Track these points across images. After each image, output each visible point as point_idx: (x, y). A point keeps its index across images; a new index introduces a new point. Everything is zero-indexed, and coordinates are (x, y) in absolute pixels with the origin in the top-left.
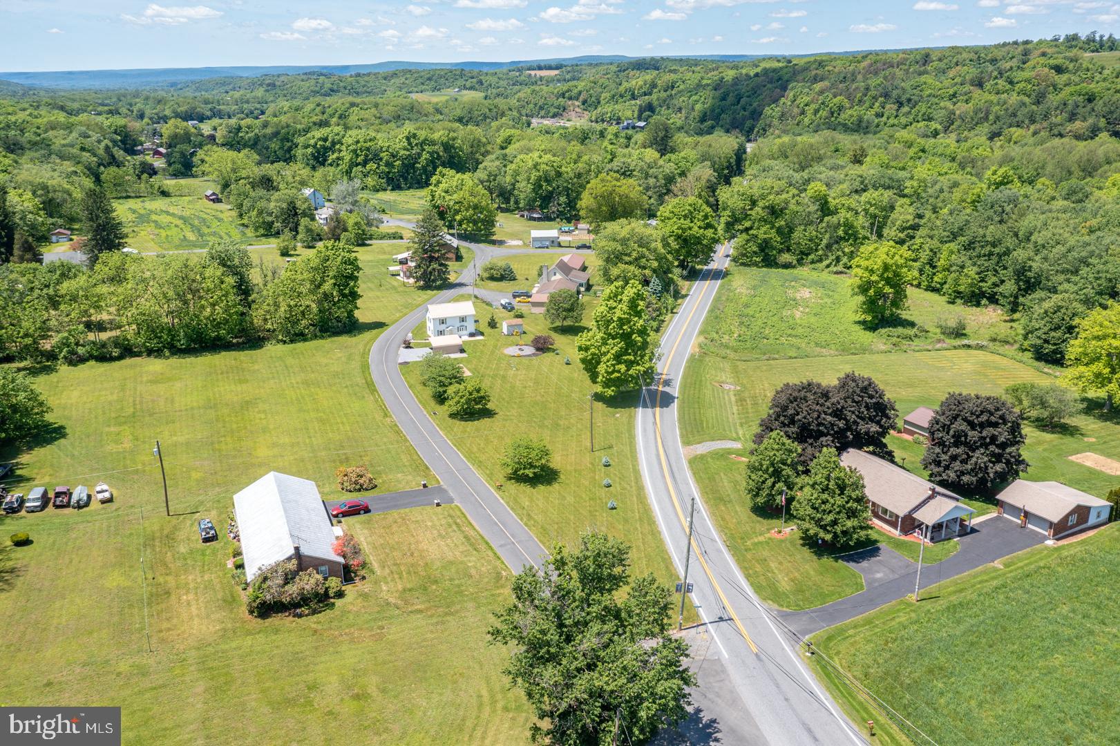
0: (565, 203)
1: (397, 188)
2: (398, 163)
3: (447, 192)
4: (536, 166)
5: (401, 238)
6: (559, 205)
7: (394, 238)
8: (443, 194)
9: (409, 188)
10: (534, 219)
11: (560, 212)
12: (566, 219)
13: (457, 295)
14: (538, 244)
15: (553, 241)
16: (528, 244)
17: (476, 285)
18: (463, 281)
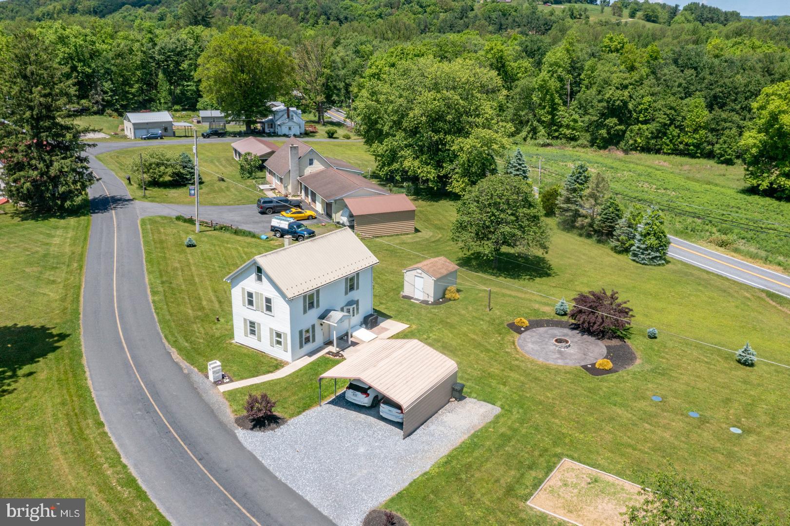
0: (111, 90)
13: (139, 222)
14: (144, 133)
15: (166, 129)
16: (118, 136)
17: (145, 197)
18: (108, 194)
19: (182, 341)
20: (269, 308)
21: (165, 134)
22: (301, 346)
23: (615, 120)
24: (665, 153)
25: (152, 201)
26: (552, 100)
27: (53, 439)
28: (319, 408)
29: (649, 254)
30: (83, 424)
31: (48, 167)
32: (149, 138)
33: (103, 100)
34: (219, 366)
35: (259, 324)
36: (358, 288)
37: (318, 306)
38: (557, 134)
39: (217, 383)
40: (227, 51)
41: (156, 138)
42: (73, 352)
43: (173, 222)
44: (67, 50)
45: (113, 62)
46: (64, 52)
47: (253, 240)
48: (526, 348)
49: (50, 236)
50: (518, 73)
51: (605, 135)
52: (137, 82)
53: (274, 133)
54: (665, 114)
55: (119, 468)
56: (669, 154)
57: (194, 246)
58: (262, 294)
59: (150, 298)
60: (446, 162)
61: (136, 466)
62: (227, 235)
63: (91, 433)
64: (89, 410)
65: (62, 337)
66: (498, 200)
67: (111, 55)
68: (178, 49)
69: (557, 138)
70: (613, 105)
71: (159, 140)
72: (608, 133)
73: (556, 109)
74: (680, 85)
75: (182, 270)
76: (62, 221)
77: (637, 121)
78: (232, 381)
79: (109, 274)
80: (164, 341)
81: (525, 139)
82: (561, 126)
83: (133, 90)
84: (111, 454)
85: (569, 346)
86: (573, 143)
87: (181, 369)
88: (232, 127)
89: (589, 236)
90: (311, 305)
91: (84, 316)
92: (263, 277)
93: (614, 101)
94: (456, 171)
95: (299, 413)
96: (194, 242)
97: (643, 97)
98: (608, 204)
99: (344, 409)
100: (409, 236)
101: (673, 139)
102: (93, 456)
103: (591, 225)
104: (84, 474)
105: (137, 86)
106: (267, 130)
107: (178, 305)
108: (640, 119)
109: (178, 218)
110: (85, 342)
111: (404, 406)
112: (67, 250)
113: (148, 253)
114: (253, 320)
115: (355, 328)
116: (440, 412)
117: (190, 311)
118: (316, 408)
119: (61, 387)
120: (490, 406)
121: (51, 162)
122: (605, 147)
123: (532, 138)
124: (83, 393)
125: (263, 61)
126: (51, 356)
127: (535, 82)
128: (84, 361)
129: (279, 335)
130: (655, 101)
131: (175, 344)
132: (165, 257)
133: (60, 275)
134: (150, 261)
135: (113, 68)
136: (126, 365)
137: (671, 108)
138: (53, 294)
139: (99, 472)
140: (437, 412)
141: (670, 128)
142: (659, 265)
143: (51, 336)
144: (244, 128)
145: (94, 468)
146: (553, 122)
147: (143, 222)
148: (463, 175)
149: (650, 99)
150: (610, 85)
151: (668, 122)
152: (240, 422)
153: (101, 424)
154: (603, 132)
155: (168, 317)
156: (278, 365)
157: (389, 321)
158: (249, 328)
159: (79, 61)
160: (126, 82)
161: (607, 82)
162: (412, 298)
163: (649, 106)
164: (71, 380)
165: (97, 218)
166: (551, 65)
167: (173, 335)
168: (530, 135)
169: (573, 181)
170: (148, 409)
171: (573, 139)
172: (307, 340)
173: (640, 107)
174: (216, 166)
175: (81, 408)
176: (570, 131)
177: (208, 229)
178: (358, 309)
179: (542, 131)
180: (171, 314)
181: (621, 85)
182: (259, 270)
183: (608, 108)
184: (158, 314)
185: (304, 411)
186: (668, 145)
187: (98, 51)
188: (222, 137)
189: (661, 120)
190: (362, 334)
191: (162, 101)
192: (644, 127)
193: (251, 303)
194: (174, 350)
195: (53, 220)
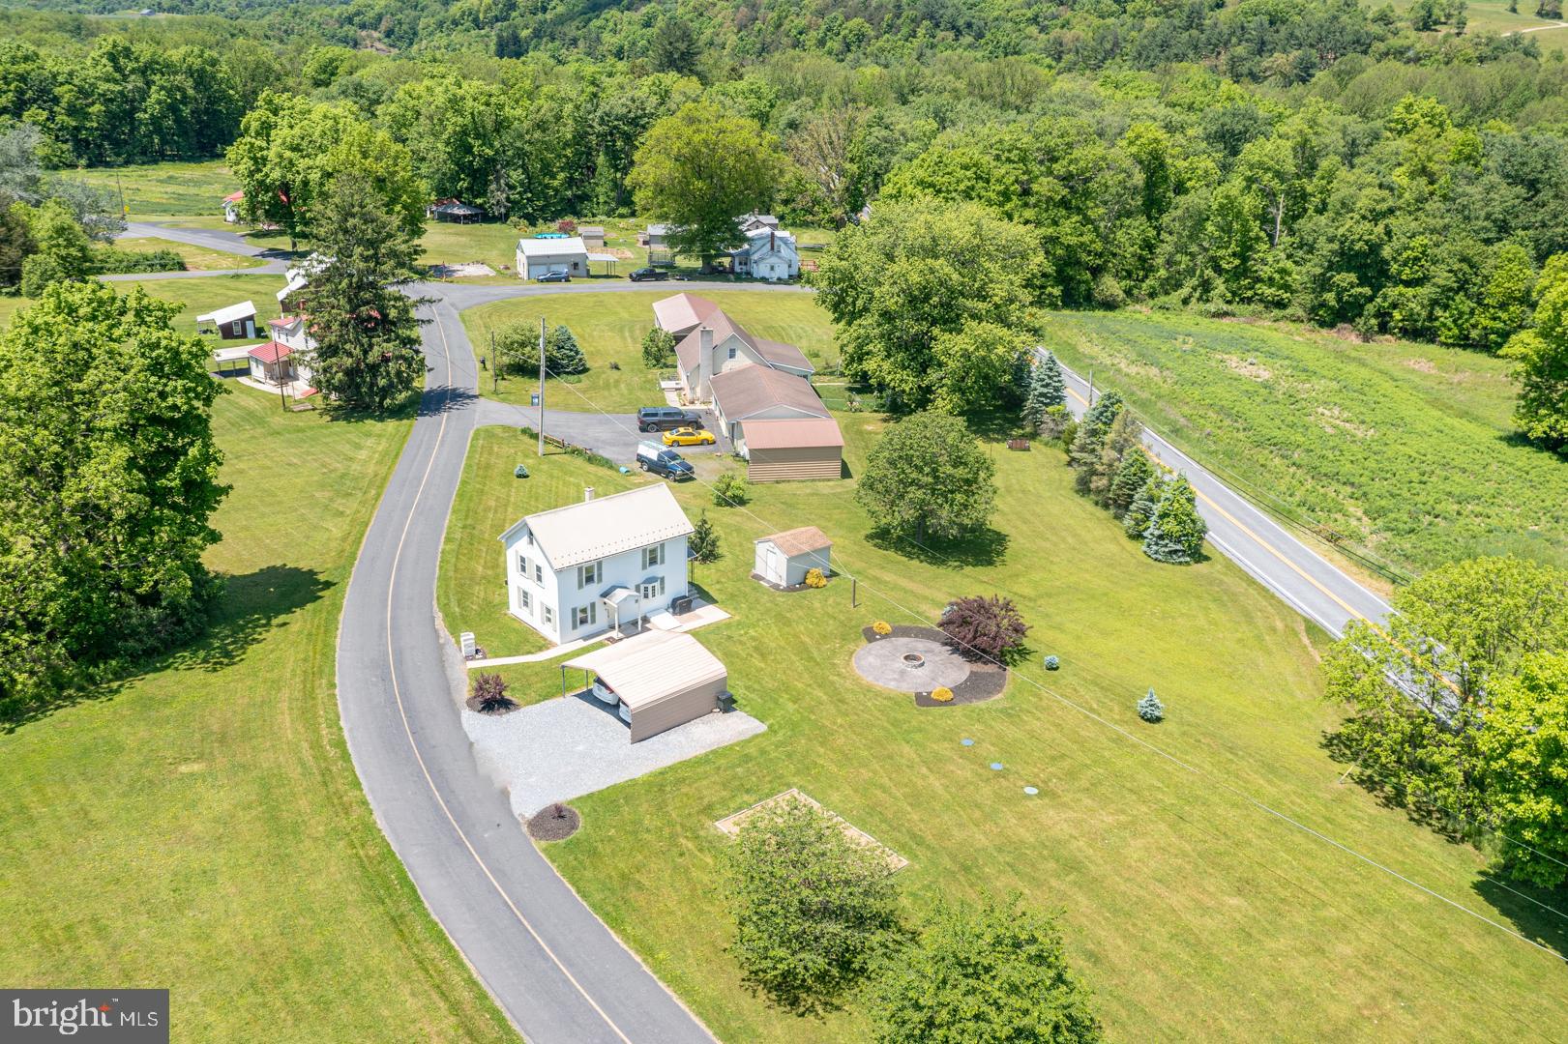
0: (522, 184)
1: (96, 162)
2: (96, 108)
3: (295, 149)
4: (455, 103)
5: (182, 267)
6: (512, 187)
7: (163, 267)
8: (288, 154)
9: (127, 163)
10: (456, 219)
11: (514, 202)
12: (526, 217)
13: (472, 433)
14: (541, 271)
15: (576, 265)
16: (507, 273)
17: (495, 392)
18: (450, 385)
19: (454, 604)
20: (539, 578)
21: (573, 272)
23: (1352, 277)
24: (1443, 344)
25: (504, 400)
26: (1246, 230)
27: (286, 693)
28: (561, 699)
29: (1166, 546)
30: (317, 683)
31: (365, 353)
32: (548, 280)
33: (508, 199)
34: (472, 639)
35: (531, 596)
36: (662, 562)
37: (600, 580)
38: (1250, 293)
39: (468, 658)
40: (676, 146)
41: (559, 280)
42: (333, 604)
43: (515, 436)
44: (460, 120)
45: (527, 137)
46: (455, 124)
47: (610, 472)
48: (863, 662)
49: (358, 447)
50: (1190, 179)
51: (1333, 303)
52: (562, 169)
53: (748, 273)
54: (1450, 271)
55: (335, 730)
56: (1448, 346)
57: (527, 477)
58: (533, 561)
59: (441, 546)
61: (351, 730)
62: (579, 462)
63: (321, 694)
64: (327, 670)
65: (328, 585)
67: (526, 125)
68: (632, 115)
69: (1249, 300)
70: (1350, 249)
71: (563, 284)
72: (1339, 300)
73: (1251, 248)
75: (496, 512)
76: (379, 425)
77: (1398, 281)
78: (485, 658)
79: (406, 508)
80: (435, 602)
81: (1185, 302)
82: (1259, 280)
83: (556, 183)
84: (332, 716)
85: (922, 664)
86: (1276, 312)
87: (438, 637)
88: (682, 262)
89: (1105, 506)
90: (590, 579)
91: (361, 562)
92: (534, 542)
93: (1353, 241)
95: (537, 702)
96: (527, 471)
97: (1413, 236)
99: (585, 704)
100: (831, 483)
101: (1460, 318)
102: (315, 716)
103: (1107, 490)
104: (302, 730)
105: (562, 176)
106: (738, 269)
107: (470, 559)
108: (1404, 277)
109: (524, 431)
110: (350, 596)
111: (632, 707)
112: (371, 469)
113: (464, 483)
114: (526, 589)
115: (656, 611)
116: (693, 722)
117: (480, 569)
118: (557, 699)
119: (309, 641)
120: (757, 722)
121: (371, 346)
122: (1332, 325)
123: (1199, 299)
124: (327, 653)
125: (731, 161)
126: (309, 606)
127: (1215, 198)
128: (341, 617)
129: (548, 611)
130: (1437, 245)
131: (445, 608)
132: (482, 491)
133: (350, 506)
134: (461, 495)
135: (527, 148)
136: (383, 626)
137: (1464, 259)
138: (336, 529)
139: (317, 731)
140: (689, 721)
141: (1457, 298)
142: (1180, 563)
143: (318, 582)
144: (698, 264)
145: (312, 726)
146: (1241, 272)
147: (477, 433)
148: (954, 390)
149: (1426, 241)
150: (1352, 211)
151: (1455, 285)
152: (470, 704)
153: (333, 686)
154: (1330, 297)
155: (451, 574)
156: (544, 645)
157: (711, 607)
158: (522, 598)
159: (478, 136)
160: (547, 170)
161: (1346, 206)
162: (763, 579)
163: (1423, 253)
164: (321, 637)
165: (422, 424)
166: (1251, 167)
167: (447, 596)
168: (1197, 295)
170: (385, 678)
171: (1280, 305)
172: (583, 621)
173: (1405, 255)
174: (624, 338)
175: (320, 667)
176: (1272, 290)
177: (559, 450)
178: (663, 588)
179: (1220, 286)
180: (456, 570)
181: (1371, 211)
183: (1342, 254)
184: (441, 567)
185: (543, 700)
186: (1450, 330)
187: (506, 119)
188: (663, 279)
189: (1441, 282)
190: (664, 621)
191: (601, 200)
192: (1410, 292)
193: (523, 569)
194: (440, 614)
195: (369, 422)
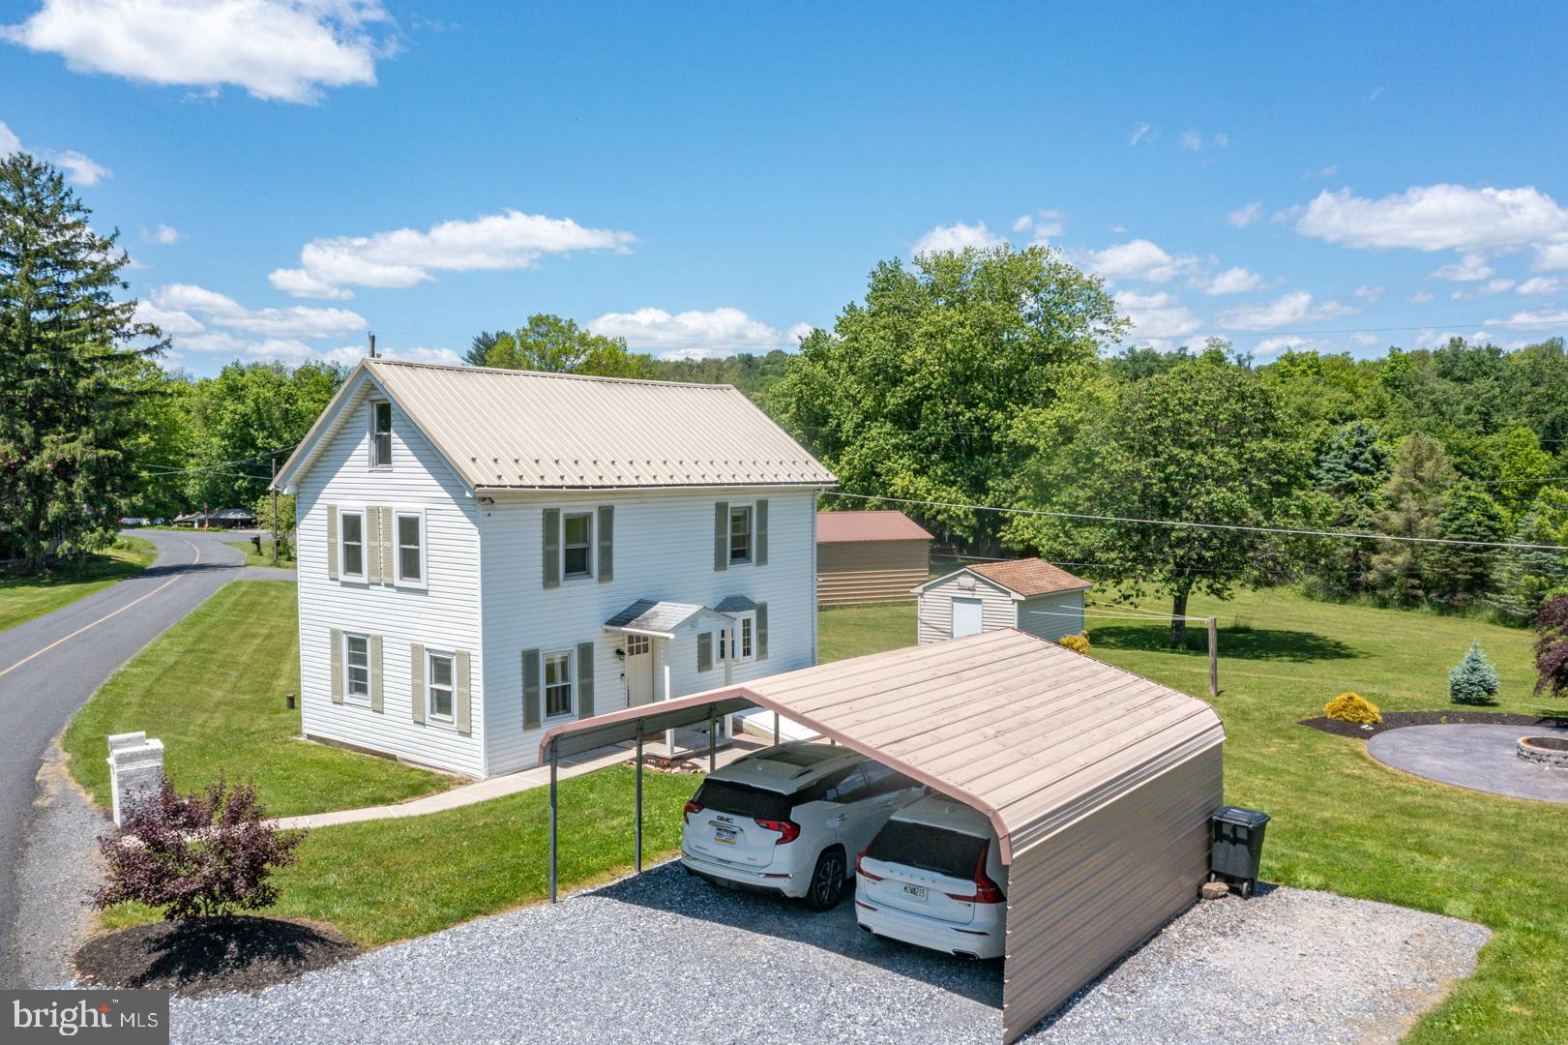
13: (228, 584)
17: (275, 566)
18: (196, 562)
20: (410, 563)
22: (531, 721)
28: (545, 909)
34: (151, 754)
35: (379, 640)
36: (763, 559)
37: (606, 573)
58: (388, 511)
60: (993, 477)
66: (1185, 416)
74: (1469, 410)
76: (44, 589)
89: (1409, 602)
90: (578, 563)
92: (398, 444)
94: (1021, 493)
95: (442, 923)
98: (1463, 503)
99: (669, 916)
103: (1411, 572)
111: (1008, 823)
113: (201, 614)
114: (357, 629)
116: (1173, 931)
118: (529, 910)
129: (442, 669)
134: (189, 624)
140: (1156, 933)
147: (237, 584)
152: (99, 951)
156: (428, 784)
158: (345, 665)
169: (1342, 467)
172: (558, 700)
178: (763, 639)
181: (1340, 414)
182: (385, 414)
185: (463, 918)
193: (353, 559)
195: (24, 588)
